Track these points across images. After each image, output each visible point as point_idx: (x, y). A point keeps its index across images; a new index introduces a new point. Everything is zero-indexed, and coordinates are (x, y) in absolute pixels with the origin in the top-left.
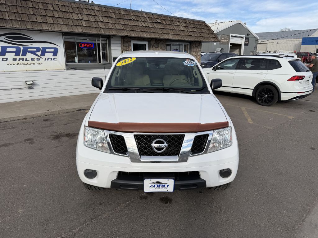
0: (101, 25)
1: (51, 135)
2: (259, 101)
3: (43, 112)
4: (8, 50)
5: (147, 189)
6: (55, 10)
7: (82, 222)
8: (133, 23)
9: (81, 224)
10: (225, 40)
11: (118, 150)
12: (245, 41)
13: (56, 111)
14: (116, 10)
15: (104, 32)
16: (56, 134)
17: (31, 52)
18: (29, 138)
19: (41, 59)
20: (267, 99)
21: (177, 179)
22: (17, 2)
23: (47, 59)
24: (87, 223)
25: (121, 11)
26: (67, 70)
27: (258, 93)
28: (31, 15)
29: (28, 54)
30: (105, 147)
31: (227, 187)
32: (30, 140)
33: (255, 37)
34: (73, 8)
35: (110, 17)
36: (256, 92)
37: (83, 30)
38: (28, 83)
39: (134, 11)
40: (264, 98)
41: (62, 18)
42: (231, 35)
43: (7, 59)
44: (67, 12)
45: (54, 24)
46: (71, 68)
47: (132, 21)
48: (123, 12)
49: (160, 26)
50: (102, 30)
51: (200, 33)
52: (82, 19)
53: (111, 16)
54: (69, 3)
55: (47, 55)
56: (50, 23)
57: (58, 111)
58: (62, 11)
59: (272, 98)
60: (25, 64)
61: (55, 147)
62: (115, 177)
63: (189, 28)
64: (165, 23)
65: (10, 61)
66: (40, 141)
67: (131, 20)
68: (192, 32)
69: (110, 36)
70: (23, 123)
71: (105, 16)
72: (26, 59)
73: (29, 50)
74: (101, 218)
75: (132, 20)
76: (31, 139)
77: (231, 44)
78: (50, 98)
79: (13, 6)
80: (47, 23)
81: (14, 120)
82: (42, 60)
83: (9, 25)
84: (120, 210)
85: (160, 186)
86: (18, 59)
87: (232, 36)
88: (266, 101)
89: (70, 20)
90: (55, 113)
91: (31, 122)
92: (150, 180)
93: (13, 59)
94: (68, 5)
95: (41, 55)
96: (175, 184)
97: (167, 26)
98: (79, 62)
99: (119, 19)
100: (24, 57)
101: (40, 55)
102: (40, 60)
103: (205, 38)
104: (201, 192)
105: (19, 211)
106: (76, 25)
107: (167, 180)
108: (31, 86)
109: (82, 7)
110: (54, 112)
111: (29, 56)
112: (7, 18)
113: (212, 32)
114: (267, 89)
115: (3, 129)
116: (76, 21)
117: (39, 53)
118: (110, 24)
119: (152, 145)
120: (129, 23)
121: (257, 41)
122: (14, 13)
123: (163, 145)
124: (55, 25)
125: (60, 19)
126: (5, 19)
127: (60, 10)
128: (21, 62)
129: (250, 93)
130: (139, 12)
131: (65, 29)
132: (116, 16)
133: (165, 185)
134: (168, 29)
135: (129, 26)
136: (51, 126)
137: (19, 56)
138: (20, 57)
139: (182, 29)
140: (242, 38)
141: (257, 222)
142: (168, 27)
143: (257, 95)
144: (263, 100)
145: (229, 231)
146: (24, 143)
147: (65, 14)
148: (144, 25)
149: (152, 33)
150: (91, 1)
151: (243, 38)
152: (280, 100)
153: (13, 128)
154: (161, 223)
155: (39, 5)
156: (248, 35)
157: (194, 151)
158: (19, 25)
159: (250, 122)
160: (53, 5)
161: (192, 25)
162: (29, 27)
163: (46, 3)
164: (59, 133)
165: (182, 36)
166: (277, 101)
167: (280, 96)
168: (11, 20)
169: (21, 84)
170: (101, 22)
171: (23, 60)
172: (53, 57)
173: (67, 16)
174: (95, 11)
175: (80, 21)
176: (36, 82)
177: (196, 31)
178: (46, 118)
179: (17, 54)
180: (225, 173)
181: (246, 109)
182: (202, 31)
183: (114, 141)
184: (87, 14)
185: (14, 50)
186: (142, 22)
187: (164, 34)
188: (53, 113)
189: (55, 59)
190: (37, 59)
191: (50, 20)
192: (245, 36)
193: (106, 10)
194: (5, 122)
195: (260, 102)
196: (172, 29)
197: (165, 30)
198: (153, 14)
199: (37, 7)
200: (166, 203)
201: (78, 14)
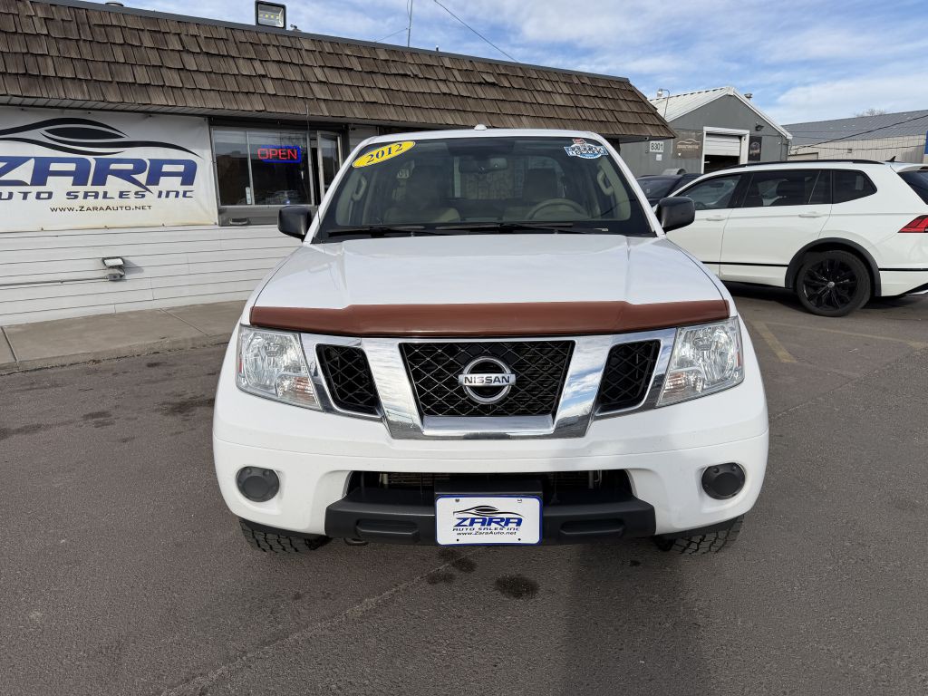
0: (320, 92)
1: (164, 403)
2: (807, 303)
3: (148, 342)
4: (54, 167)
5: (447, 534)
6: (188, 52)
7: (232, 653)
8: (414, 86)
9: (228, 659)
10: (690, 147)
11: (346, 400)
12: (750, 148)
13: (185, 341)
14: (363, 50)
15: (329, 112)
16: (178, 400)
17: (119, 174)
18: (100, 410)
19: (147, 193)
20: (834, 296)
21: (552, 501)
22: (79, 30)
23: (164, 194)
24: (249, 655)
25: (379, 53)
26: (222, 226)
27: (803, 276)
28: (117, 66)
29: (110, 178)
30: (303, 392)
31: (725, 543)
32: (100, 418)
33: (780, 135)
34: (238, 44)
35: (346, 69)
36: (798, 274)
37: (266, 105)
38: (110, 263)
39: (415, 52)
40: (825, 291)
41: (206, 72)
42: (707, 129)
43: (50, 195)
44: (223, 56)
45: (184, 90)
46: (234, 220)
47: (412, 80)
48: (383, 56)
49: (493, 94)
50: (323, 105)
51: (616, 113)
52: (263, 76)
53: (348, 66)
54: (229, 31)
55: (166, 183)
56: (172, 87)
57: (193, 339)
58: (207, 53)
59: (852, 290)
60: (101, 209)
61: (172, 435)
62: (337, 492)
63: (583, 99)
64: (507, 84)
65: (60, 199)
66: (128, 419)
67: (406, 75)
68: (591, 111)
69: (347, 125)
70: (89, 372)
71: (332, 67)
72: (105, 193)
73: (113, 167)
74: (296, 641)
75: (410, 76)
76: (104, 413)
77: (707, 157)
78: (172, 308)
79: (68, 42)
80: (163, 86)
81: (63, 366)
82: (151, 198)
83: (55, 94)
84: (361, 617)
85: (491, 521)
86: (81, 195)
87: (709, 134)
88: (829, 302)
89: (229, 77)
90: (183, 345)
91: (112, 370)
92: (457, 501)
93: (68, 194)
94: (225, 37)
95: (147, 184)
96: (545, 515)
97: (516, 92)
98: (257, 203)
99: (373, 76)
100: (100, 189)
101: (144, 182)
102: (143, 196)
103: (631, 127)
104: (635, 563)
105: (32, 616)
106: (247, 93)
107: (515, 499)
108: (119, 272)
109: (265, 41)
110: (178, 342)
111: (114, 184)
112: (50, 74)
113: (649, 109)
114: (832, 264)
115: (28, 389)
116: (247, 81)
117: (142, 178)
118: (344, 89)
119: (461, 378)
120: (402, 85)
121: (787, 145)
122: (72, 58)
123: (500, 375)
124: (185, 92)
125: (200, 74)
126: (45, 77)
127: (201, 49)
128: (91, 201)
129: (778, 278)
130: (430, 54)
131: (215, 104)
132: (365, 66)
133: (508, 520)
134: (519, 101)
135: (401, 94)
136: (166, 380)
137: (85, 184)
138: (89, 188)
139: (559, 100)
140: (740, 137)
141: (843, 660)
142: (517, 96)
143: (800, 282)
144: (820, 298)
145: (743, 689)
146: (82, 423)
147: (215, 61)
148: (445, 90)
149: (471, 115)
150: (291, 26)
151: (743, 138)
152: (877, 295)
153: (57, 386)
154: (498, 661)
155: (143, 38)
156: (758, 128)
157: (609, 401)
158: (84, 94)
159: (786, 361)
160: (183, 36)
161: (588, 89)
162: (113, 97)
163: (164, 33)
164: (187, 397)
165: (559, 121)
166: (867, 298)
167: (876, 282)
168: (62, 78)
169: (91, 268)
170: (321, 82)
171: (96, 196)
172: (182, 189)
173: (223, 66)
174: (304, 52)
175: (258, 80)
176: (134, 260)
177: (602, 107)
178: (155, 359)
179: (80, 178)
180: (721, 480)
181: (768, 326)
182: (619, 106)
183: (333, 371)
184: (278, 62)
185: (72, 167)
186: (439, 83)
187: (506, 117)
188: (176, 346)
189: (188, 194)
190: (136, 193)
191: (173, 79)
192: (747, 132)
193: (333, 51)
194: (36, 370)
195: (811, 305)
196: (529, 101)
197: (507, 105)
198: (471, 60)
199: (134, 43)
200: (518, 595)
201: (254, 62)
